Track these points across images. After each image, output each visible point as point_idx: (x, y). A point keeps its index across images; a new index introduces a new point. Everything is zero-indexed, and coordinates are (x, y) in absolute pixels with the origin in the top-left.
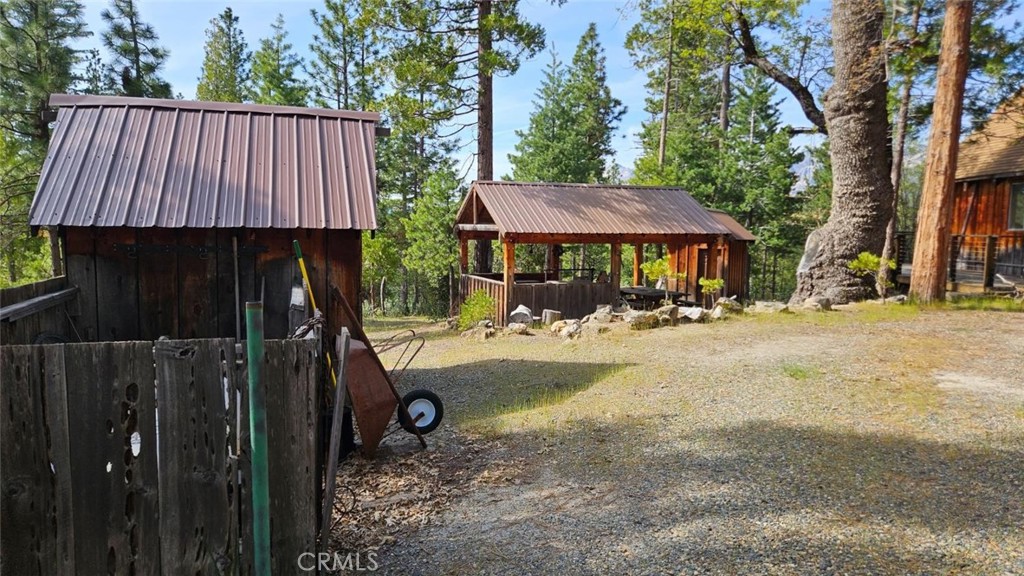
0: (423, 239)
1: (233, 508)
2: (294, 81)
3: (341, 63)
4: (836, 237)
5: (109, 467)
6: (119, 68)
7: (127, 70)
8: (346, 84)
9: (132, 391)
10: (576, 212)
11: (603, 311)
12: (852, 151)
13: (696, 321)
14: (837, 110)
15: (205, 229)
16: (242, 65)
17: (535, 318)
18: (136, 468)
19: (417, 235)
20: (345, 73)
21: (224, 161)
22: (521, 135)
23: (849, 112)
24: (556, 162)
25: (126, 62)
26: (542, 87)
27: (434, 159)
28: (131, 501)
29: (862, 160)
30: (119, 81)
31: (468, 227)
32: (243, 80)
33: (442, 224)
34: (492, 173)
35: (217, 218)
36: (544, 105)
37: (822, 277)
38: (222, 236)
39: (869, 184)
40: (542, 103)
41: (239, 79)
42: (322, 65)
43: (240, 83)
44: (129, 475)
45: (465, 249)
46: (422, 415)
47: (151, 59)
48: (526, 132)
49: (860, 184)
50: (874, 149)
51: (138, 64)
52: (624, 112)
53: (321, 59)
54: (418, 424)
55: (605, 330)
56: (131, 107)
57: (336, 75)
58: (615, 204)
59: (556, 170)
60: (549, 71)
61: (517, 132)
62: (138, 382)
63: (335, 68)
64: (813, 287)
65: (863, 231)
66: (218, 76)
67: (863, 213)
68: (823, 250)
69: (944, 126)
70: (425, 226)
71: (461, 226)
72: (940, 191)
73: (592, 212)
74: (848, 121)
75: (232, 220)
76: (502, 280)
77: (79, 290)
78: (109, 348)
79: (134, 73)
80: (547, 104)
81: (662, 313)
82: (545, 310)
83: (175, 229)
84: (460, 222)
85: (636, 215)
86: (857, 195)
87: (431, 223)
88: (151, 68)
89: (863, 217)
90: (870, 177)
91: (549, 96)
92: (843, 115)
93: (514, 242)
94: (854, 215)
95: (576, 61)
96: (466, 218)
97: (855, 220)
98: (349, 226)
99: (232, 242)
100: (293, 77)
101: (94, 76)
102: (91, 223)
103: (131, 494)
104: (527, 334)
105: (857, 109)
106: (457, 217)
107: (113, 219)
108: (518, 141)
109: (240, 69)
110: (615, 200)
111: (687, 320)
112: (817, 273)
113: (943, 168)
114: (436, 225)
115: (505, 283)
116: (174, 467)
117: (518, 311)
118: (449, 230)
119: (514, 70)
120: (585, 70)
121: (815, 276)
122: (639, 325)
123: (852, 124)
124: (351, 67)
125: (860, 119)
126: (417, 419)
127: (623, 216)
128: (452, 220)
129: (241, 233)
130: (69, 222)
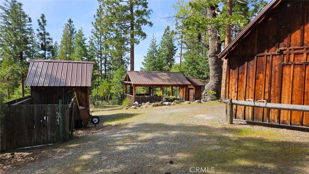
0: (116, 85)
1: (58, 127)
2: (85, 44)
3: (99, 36)
4: (210, 86)
5: (41, 121)
6: (40, 43)
7: (42, 43)
8: (101, 42)
9: (45, 111)
10: (151, 79)
11: (148, 103)
12: (213, 66)
13: (167, 105)
14: (210, 56)
15: (58, 87)
16: (74, 34)
17: (139, 105)
18: (45, 121)
19: (114, 84)
20: (101, 39)
21: (62, 73)
22: (145, 57)
23: (212, 57)
24: (154, 64)
25: (42, 41)
26: (150, 45)
27: (125, 62)
28: (44, 126)
29: (215, 68)
30: (40, 46)
31: (126, 82)
32: (74, 39)
33: (120, 81)
34: (134, 68)
35: (60, 84)
36: (151, 49)
37: (207, 95)
38: (61, 88)
39: (217, 73)
40: (150, 49)
41: (73, 38)
42: (95, 37)
43: (73, 39)
44: (44, 122)
45: (126, 87)
46: (95, 121)
47: (48, 40)
48: (146, 56)
49: (215, 74)
50: (218, 65)
51: (45, 42)
52: (177, 49)
53: (94, 35)
54: (95, 122)
55: (147, 107)
56: (44, 62)
57: (98, 39)
58: (161, 77)
59: (153, 67)
60: (152, 40)
61: (144, 56)
62: (45, 110)
63: (98, 37)
64: (205, 98)
65: (216, 84)
66: (66, 39)
67: (216, 80)
68: (207, 89)
69: (226, 62)
70: (116, 81)
71: (125, 82)
72: (225, 76)
73: (155, 79)
74: (212, 59)
75: (62, 85)
76: (133, 95)
77: (34, 98)
78: (42, 106)
79: (44, 44)
80: (152, 49)
81: (159, 103)
82: (143, 103)
83: (52, 87)
84: (125, 81)
85: (165, 80)
86: (215, 76)
87: (118, 81)
88: (48, 43)
89: (216, 81)
90: (218, 72)
91: (152, 47)
92: (211, 57)
93: (136, 86)
94: (214, 81)
95: (164, 36)
96: (126, 80)
97: (214, 82)
98: (85, 86)
99: (62, 89)
100: (85, 43)
101: (32, 36)
102: (36, 85)
103: (44, 125)
104: (136, 108)
105: (214, 56)
106: (124, 79)
107: (40, 85)
108: (144, 58)
109: (73, 35)
110: (161, 76)
111: (165, 105)
112: (206, 94)
113: (225, 71)
114: (119, 81)
115: (133, 96)
116: (50, 121)
117: (135, 103)
118: (122, 83)
119: (138, 44)
120: (166, 38)
121: (205, 95)
122: (153, 106)
123: (213, 59)
124: (103, 37)
125: (214, 58)
126: (94, 121)
127: (162, 80)
128: (123, 80)
129: (64, 87)
130: (32, 85)
